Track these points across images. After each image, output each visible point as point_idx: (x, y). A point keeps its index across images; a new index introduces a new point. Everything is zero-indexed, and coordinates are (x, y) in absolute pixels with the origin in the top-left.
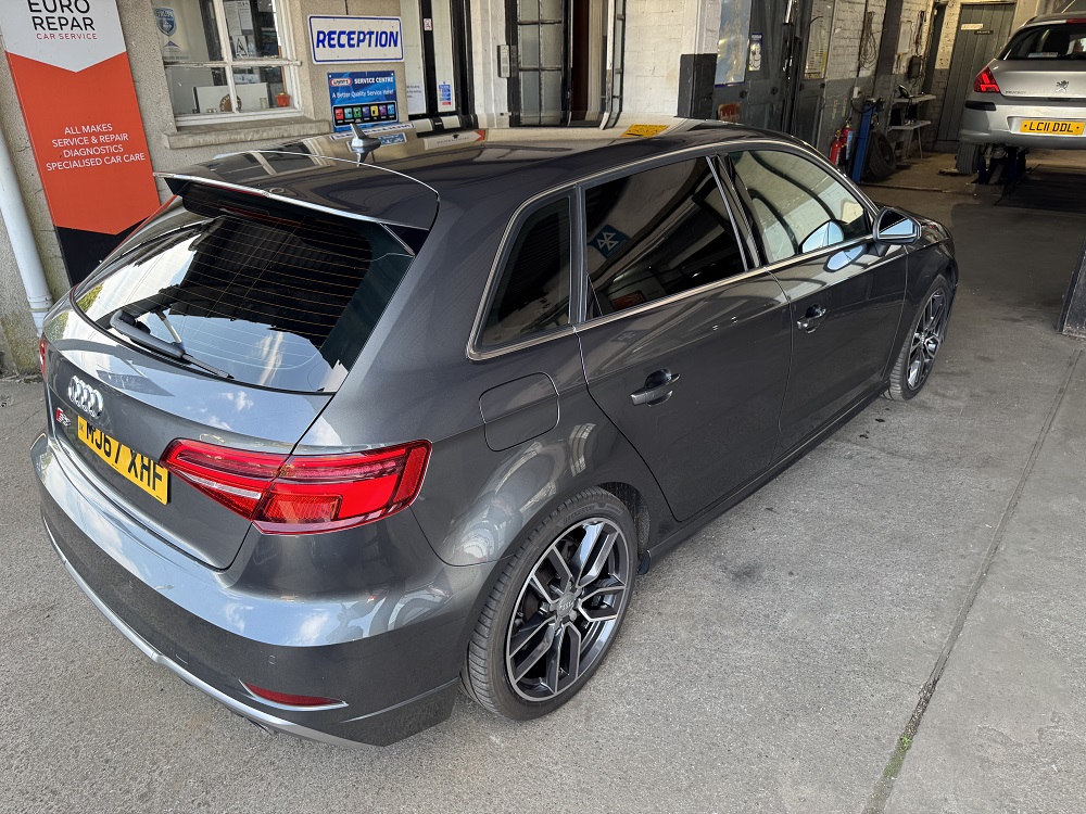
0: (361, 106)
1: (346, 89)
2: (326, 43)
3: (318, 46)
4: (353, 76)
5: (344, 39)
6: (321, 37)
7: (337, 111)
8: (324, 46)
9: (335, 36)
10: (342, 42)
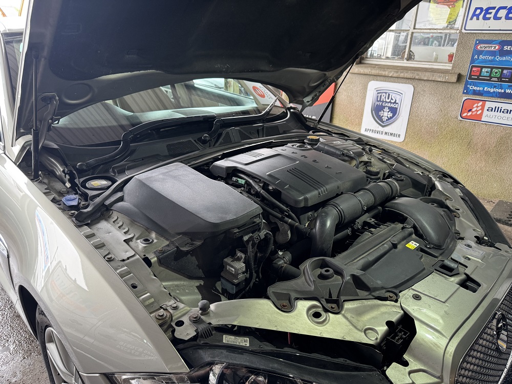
0: (503, 69)
1: (493, 53)
2: (481, 17)
3: (471, 19)
4: (503, 43)
5: (502, 13)
6: (478, 11)
7: (474, 69)
8: (478, 19)
9: (494, 11)
10: (498, 16)
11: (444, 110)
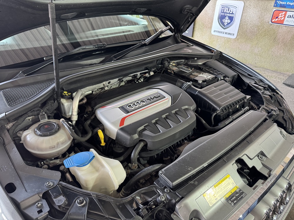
11: (262, 17)
